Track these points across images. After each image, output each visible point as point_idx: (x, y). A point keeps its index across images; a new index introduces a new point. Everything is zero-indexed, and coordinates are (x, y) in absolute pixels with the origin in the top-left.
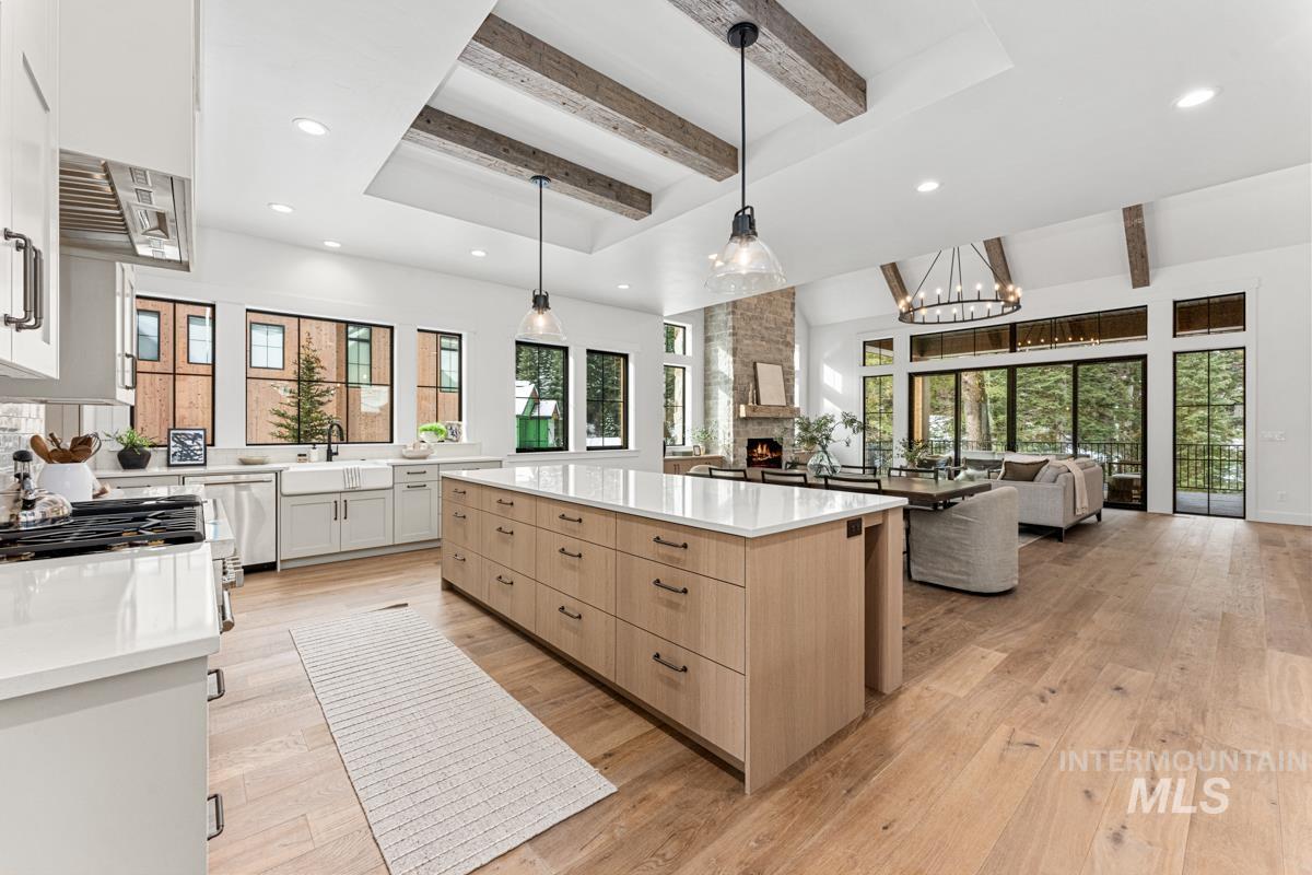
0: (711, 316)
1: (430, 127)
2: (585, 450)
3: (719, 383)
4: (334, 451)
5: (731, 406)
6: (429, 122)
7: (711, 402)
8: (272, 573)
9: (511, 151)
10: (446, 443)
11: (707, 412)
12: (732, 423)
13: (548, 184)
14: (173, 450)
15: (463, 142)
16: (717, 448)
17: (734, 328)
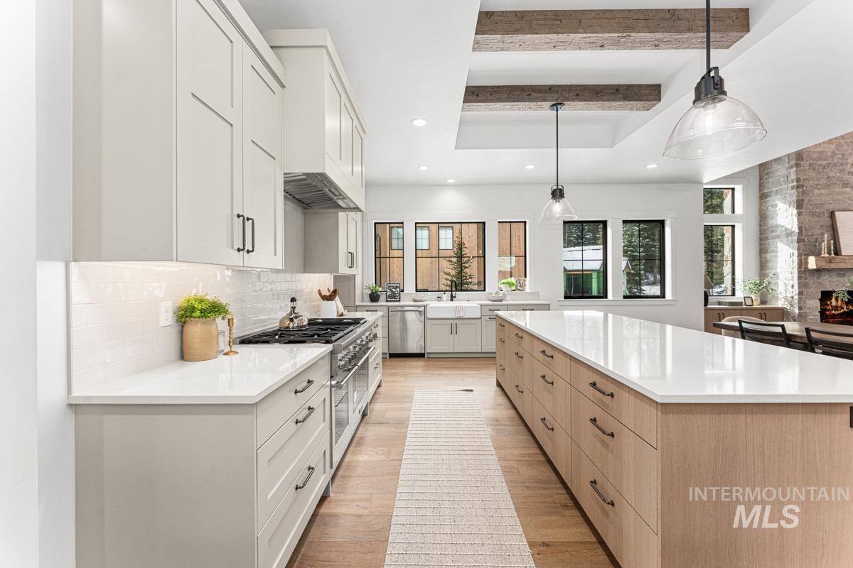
0: (767, 174)
1: (479, 98)
2: (622, 298)
3: (778, 237)
4: (454, 295)
5: (796, 258)
6: (478, 95)
7: (769, 256)
8: (422, 359)
9: (532, 94)
10: (517, 292)
11: (763, 266)
12: (796, 275)
13: (563, 107)
14: (388, 293)
15: (499, 100)
16: (777, 299)
17: (798, 180)
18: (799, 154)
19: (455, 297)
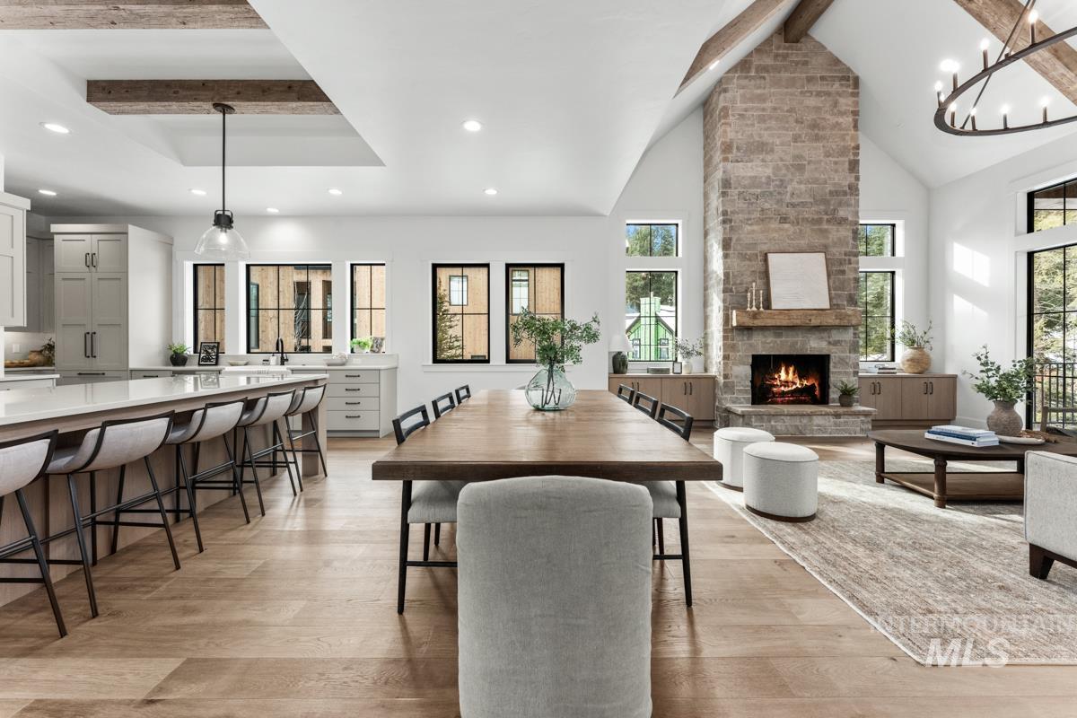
1: (111, 96)
3: (713, 286)
4: (285, 358)
5: (723, 313)
6: (110, 92)
7: (708, 310)
9: (180, 91)
10: (369, 354)
11: (706, 322)
12: (723, 333)
15: (142, 99)
17: (725, 213)
18: (727, 181)
19: (287, 360)
